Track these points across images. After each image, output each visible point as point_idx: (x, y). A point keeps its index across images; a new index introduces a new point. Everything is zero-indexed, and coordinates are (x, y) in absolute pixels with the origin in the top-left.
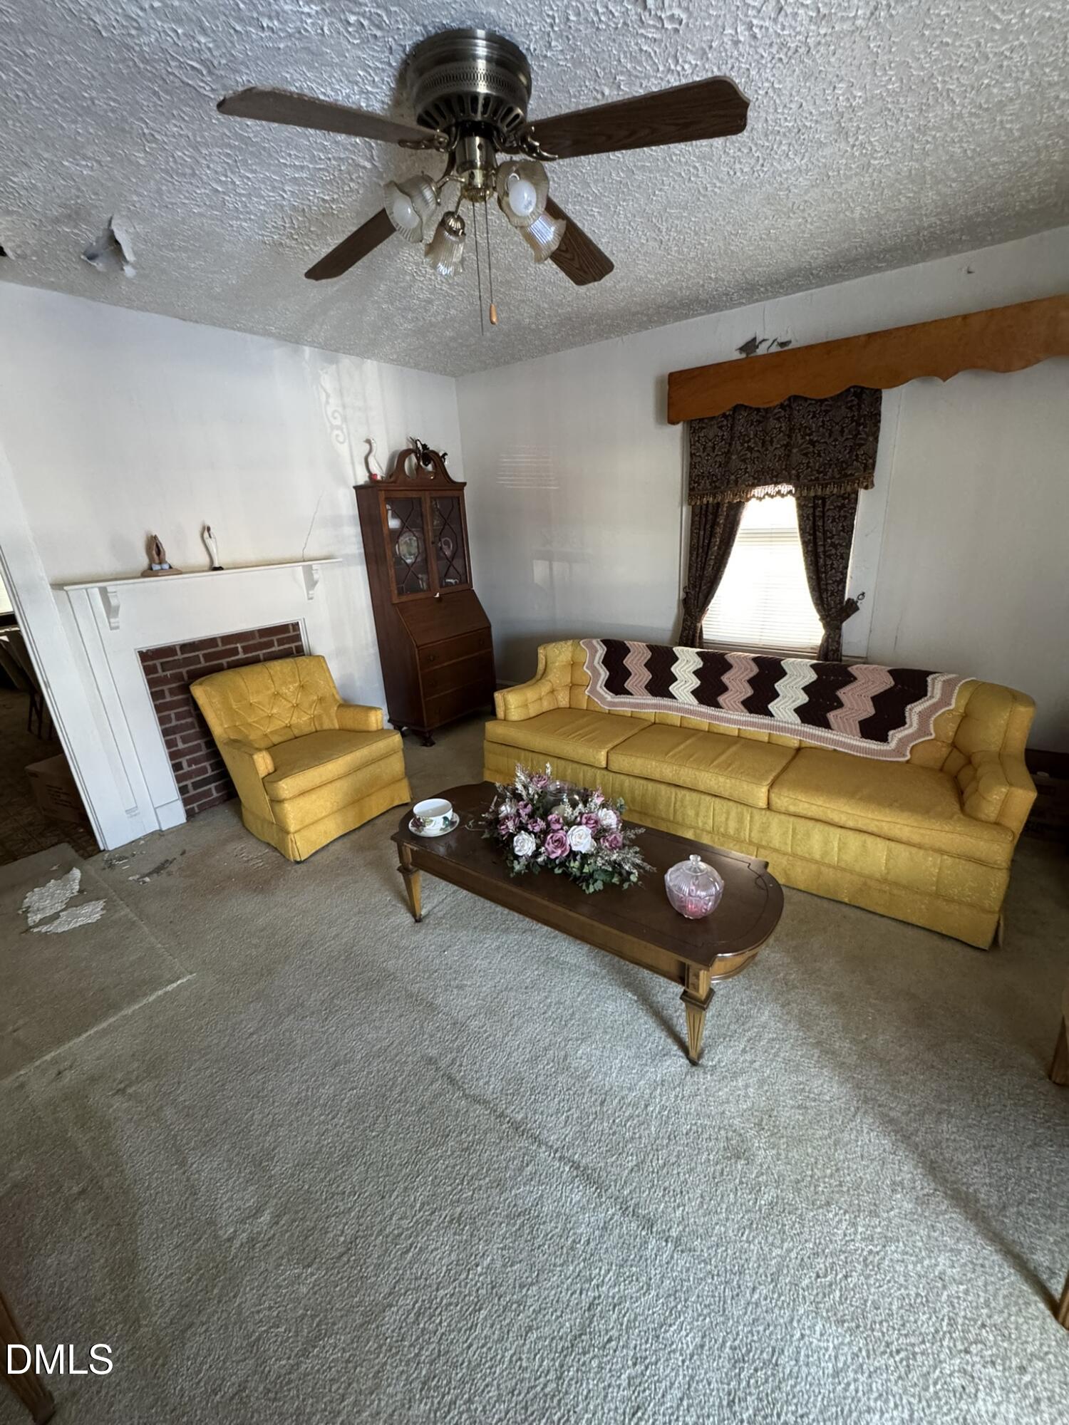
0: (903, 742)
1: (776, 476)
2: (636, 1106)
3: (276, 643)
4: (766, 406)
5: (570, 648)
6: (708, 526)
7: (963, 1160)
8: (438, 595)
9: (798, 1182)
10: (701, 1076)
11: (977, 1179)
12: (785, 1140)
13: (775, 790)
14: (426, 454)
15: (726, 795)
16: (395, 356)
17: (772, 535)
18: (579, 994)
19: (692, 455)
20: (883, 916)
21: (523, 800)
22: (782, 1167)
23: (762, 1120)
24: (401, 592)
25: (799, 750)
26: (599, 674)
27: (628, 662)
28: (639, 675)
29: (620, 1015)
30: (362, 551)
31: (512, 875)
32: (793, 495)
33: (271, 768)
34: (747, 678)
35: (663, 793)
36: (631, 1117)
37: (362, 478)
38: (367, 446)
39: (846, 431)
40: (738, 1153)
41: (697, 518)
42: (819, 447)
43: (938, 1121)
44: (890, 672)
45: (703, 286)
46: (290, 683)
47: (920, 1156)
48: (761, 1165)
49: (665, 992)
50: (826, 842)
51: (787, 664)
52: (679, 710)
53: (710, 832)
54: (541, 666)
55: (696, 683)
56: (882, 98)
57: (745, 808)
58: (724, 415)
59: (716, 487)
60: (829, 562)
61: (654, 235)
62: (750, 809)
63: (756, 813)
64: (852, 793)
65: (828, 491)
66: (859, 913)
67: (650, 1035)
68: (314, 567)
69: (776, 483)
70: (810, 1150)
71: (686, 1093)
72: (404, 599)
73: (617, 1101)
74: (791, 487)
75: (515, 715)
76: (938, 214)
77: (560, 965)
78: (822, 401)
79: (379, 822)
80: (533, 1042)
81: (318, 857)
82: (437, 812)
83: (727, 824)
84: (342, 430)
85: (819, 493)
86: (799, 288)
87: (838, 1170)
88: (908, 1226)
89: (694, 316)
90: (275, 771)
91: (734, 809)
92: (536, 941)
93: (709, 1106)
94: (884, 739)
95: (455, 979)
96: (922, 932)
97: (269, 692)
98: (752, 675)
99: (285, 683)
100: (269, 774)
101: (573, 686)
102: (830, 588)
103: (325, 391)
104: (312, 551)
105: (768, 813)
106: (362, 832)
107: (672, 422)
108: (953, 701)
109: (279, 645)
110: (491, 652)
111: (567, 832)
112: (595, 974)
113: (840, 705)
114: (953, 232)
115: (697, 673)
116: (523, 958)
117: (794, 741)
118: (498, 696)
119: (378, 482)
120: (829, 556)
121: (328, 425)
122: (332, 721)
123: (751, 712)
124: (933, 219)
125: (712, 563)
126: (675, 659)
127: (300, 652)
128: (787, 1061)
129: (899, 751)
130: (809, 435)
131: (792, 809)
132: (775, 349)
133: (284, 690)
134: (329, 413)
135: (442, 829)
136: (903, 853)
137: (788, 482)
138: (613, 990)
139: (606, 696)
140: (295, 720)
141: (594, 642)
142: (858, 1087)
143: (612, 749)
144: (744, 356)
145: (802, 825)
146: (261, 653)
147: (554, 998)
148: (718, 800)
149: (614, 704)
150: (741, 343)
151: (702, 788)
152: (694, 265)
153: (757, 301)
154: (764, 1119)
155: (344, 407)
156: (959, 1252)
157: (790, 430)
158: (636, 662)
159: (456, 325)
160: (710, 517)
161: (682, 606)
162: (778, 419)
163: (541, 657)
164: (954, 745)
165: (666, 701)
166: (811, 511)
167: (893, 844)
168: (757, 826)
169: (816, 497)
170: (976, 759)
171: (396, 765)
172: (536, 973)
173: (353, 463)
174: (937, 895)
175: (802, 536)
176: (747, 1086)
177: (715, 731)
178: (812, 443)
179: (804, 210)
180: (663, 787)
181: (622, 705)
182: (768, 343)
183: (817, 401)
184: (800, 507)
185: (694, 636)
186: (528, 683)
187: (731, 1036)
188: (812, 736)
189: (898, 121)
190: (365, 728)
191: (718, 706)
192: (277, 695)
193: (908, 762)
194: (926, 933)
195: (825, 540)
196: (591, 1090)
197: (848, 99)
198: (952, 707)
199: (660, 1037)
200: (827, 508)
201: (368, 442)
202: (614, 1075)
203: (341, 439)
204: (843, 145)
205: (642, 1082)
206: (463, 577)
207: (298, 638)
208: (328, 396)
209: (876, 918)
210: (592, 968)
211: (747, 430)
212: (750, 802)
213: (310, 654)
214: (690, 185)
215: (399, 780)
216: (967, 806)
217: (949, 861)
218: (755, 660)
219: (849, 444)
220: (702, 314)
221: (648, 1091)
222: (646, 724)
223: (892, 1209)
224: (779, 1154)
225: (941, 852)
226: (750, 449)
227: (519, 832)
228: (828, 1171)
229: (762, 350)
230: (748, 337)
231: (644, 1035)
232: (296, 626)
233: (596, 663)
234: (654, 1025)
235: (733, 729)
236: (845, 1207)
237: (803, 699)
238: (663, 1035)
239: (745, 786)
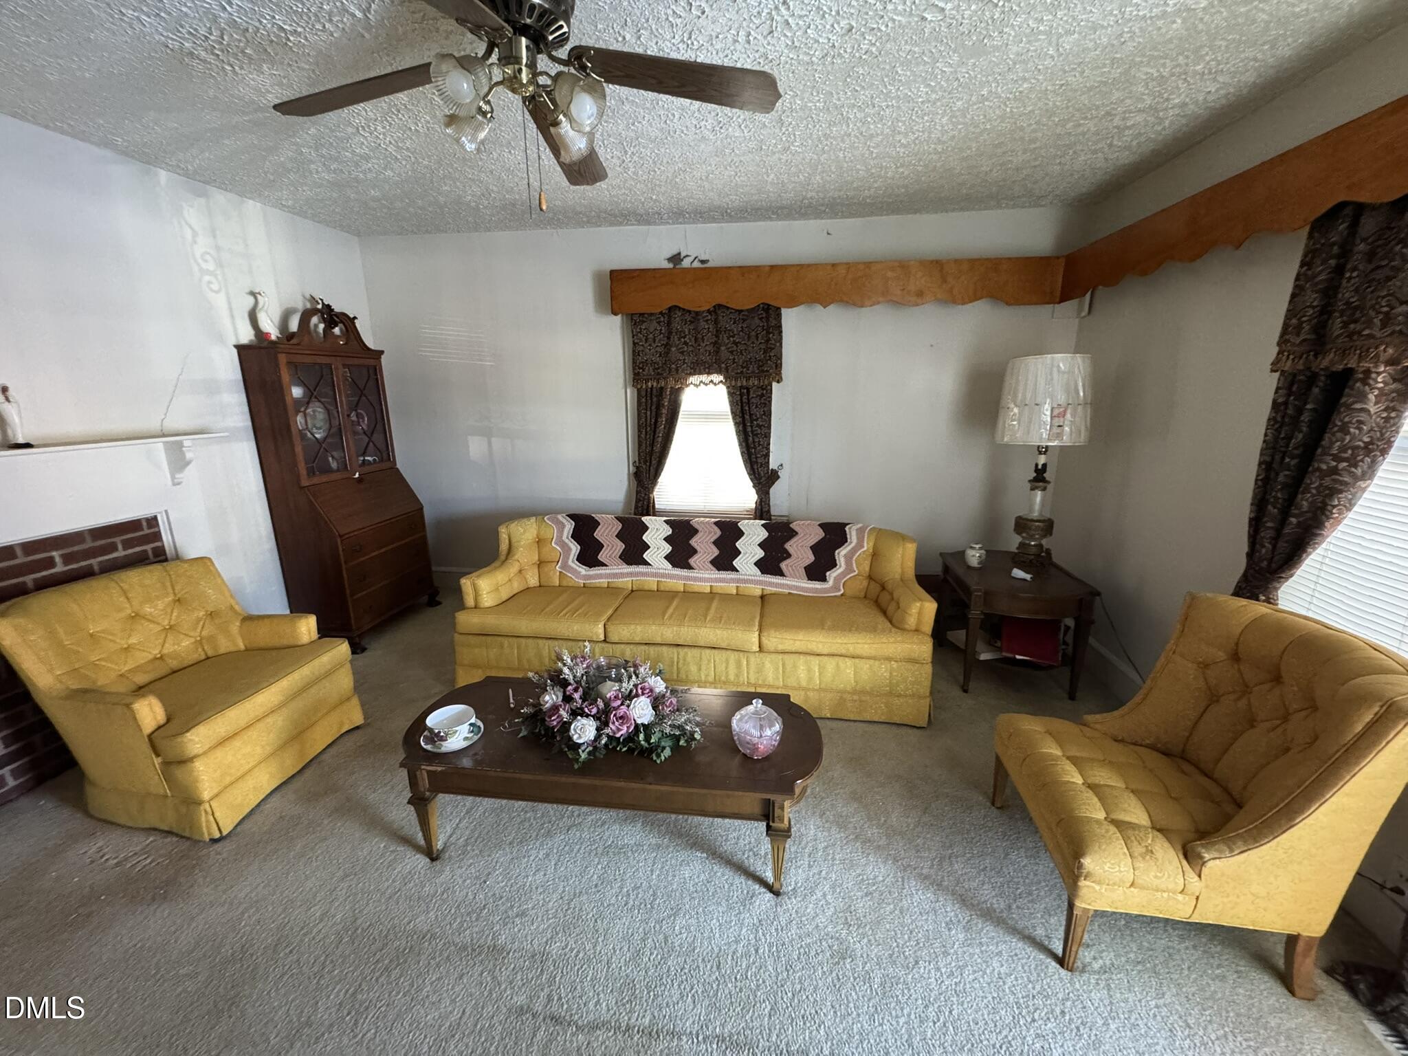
0: (837, 579)
1: (708, 368)
2: (747, 955)
3: (120, 547)
4: (698, 310)
5: (534, 526)
6: (653, 407)
7: (975, 885)
8: (357, 475)
9: (891, 956)
10: (788, 902)
11: (987, 894)
12: (868, 927)
13: (765, 634)
14: (331, 316)
15: (724, 645)
16: (290, 203)
17: (707, 417)
18: (652, 871)
19: (634, 344)
20: (855, 721)
21: (570, 684)
22: (876, 950)
23: (846, 919)
24: (311, 472)
25: (762, 597)
26: (570, 549)
27: (599, 534)
28: (612, 546)
29: (698, 877)
30: (249, 423)
31: (576, 766)
32: (724, 384)
33: (161, 716)
34: (712, 540)
35: (665, 655)
36: (748, 967)
37: (246, 335)
38: (251, 300)
39: (760, 336)
40: (843, 954)
41: (644, 400)
42: (742, 347)
43: (951, 864)
44: (819, 525)
45: (643, 203)
46: (158, 598)
47: (953, 894)
48: (862, 956)
49: (726, 840)
50: (809, 670)
51: (743, 525)
52: (656, 575)
53: (712, 683)
54: (504, 547)
55: (668, 548)
56: (811, 110)
57: (741, 654)
58: (661, 313)
59: (658, 374)
60: (757, 440)
61: (620, 155)
62: (746, 654)
63: (752, 659)
64: (819, 625)
65: (751, 383)
66: (840, 724)
67: (732, 885)
68: (186, 443)
69: (709, 373)
70: (888, 926)
71: (783, 923)
72: (316, 480)
73: (730, 957)
74: (721, 378)
75: (488, 600)
76: (818, 192)
77: (621, 850)
78: (740, 311)
79: (326, 757)
80: (627, 938)
81: (247, 825)
82: (459, 721)
83: (727, 673)
84: (216, 276)
85: (745, 383)
86: (714, 220)
87: (911, 932)
88: (968, 951)
89: (627, 224)
90: (168, 720)
91: (733, 657)
92: (586, 835)
93: (805, 925)
94: (824, 579)
95: (512, 907)
96: (884, 726)
97: (122, 615)
98: (715, 537)
99: (149, 600)
100: (159, 727)
101: (541, 564)
102: (759, 461)
103: (191, 227)
104: (176, 421)
105: (761, 655)
106: (308, 773)
107: (615, 314)
108: (865, 544)
109: (125, 549)
110: (424, 538)
111: (628, 706)
112: (659, 846)
113: (789, 556)
114: (822, 205)
115: (667, 539)
116: (580, 856)
117: (757, 591)
118: (466, 583)
119: (273, 342)
120: (757, 435)
121: (196, 269)
122: (233, 640)
123: (719, 570)
124: (814, 194)
125: (660, 440)
126: (646, 528)
127: (160, 556)
128: (843, 861)
129: (836, 588)
130: (733, 337)
131: (780, 647)
132: (696, 264)
133: (148, 609)
134: (198, 255)
135: (466, 739)
136: (865, 666)
137: (719, 372)
138: (683, 855)
139: (580, 569)
140: (169, 648)
141: (560, 517)
142: (895, 860)
143: (609, 619)
144: (671, 266)
145: (789, 659)
146: (94, 562)
147: (628, 886)
148: (716, 652)
149: (590, 577)
150: (669, 255)
151: (702, 644)
152: (642, 186)
153: (681, 223)
154: (847, 916)
155: (218, 248)
156: (1001, 952)
157: (717, 331)
158: (607, 534)
159: (387, 187)
160: (655, 399)
161: (632, 478)
162: (707, 321)
163: (504, 536)
164: (870, 578)
165: (642, 569)
166: (739, 398)
167: (857, 661)
168: (753, 667)
169: (741, 387)
170: (889, 587)
171: (345, 681)
172: (599, 867)
173: (232, 317)
174: (890, 694)
175: (734, 418)
176: (824, 895)
177: (690, 590)
178: (736, 343)
179: (737, 167)
180: (665, 649)
181: (599, 578)
182: (691, 259)
183: (737, 311)
184: (731, 394)
185: (648, 506)
186: (494, 565)
187: (796, 858)
188: (771, 584)
189: (815, 126)
190: (292, 642)
191: (690, 567)
192: (136, 617)
193: (842, 595)
194: (888, 726)
195: (752, 422)
196: (703, 960)
197: (791, 103)
198: (865, 548)
199: (740, 881)
200: (751, 396)
201: (253, 294)
202: (717, 935)
203: (215, 287)
204: (777, 131)
205: (744, 930)
206: (385, 455)
207: (157, 536)
208: (195, 234)
209: (852, 724)
210: (654, 841)
211: (682, 327)
212: (746, 648)
213: (177, 557)
214: (664, 126)
215: (348, 699)
216: (894, 621)
217: (895, 665)
218: (716, 523)
219: (763, 346)
220: (633, 225)
221: (752, 936)
222: (626, 593)
223: (954, 943)
224: (869, 941)
225: (889, 659)
226: (685, 343)
227: (575, 718)
228: (906, 936)
229: (686, 263)
230: (675, 252)
231: (726, 887)
232: (153, 521)
233: (564, 538)
234: (731, 873)
235: (705, 587)
236: (927, 959)
237: (760, 553)
238: (743, 879)
239: (740, 634)
